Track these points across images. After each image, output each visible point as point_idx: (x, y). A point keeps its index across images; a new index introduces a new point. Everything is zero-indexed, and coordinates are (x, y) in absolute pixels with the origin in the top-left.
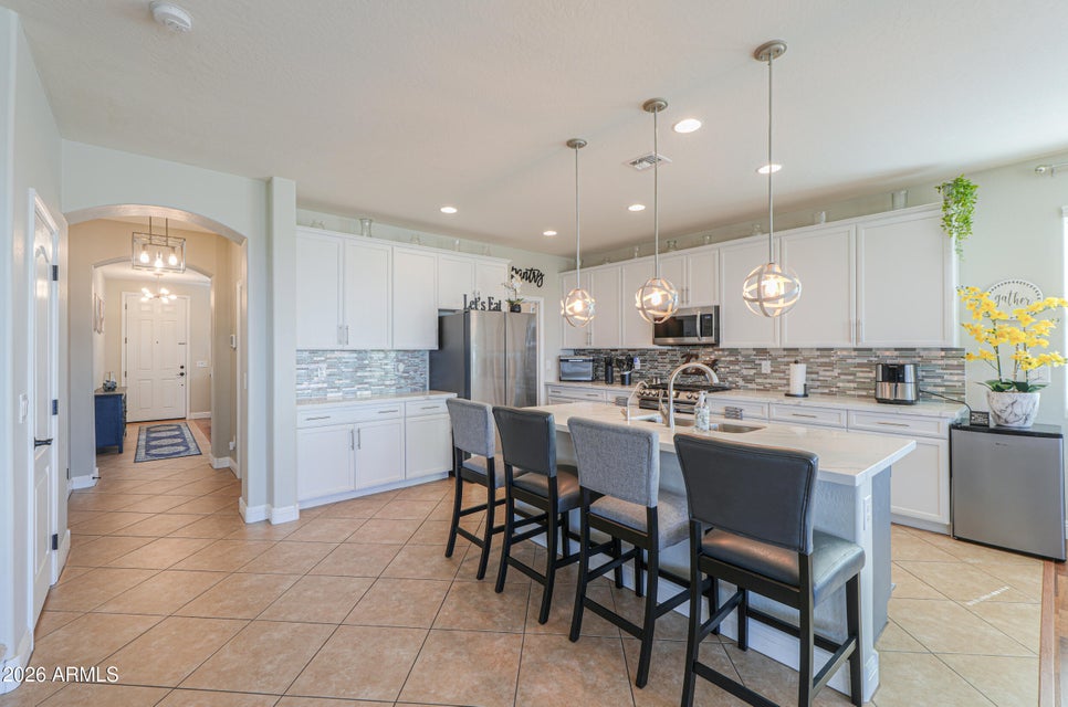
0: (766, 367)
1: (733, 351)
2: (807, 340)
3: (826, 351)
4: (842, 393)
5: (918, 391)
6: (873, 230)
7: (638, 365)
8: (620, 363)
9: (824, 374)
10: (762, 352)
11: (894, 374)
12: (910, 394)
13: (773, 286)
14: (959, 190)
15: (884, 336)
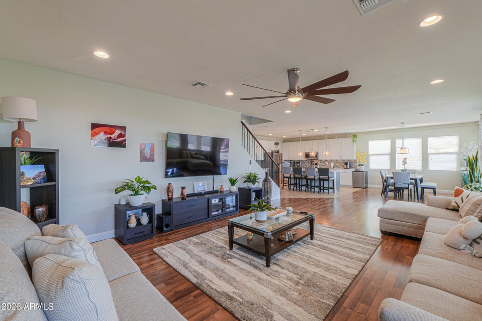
0: (327, 163)
1: (321, 160)
2: (334, 158)
3: (337, 160)
4: (340, 167)
5: (350, 166)
6: (343, 140)
7: (301, 163)
8: (297, 163)
9: (337, 164)
10: (326, 160)
11: (346, 164)
12: (349, 167)
13: (327, 153)
14: (355, 136)
15: (346, 158)
